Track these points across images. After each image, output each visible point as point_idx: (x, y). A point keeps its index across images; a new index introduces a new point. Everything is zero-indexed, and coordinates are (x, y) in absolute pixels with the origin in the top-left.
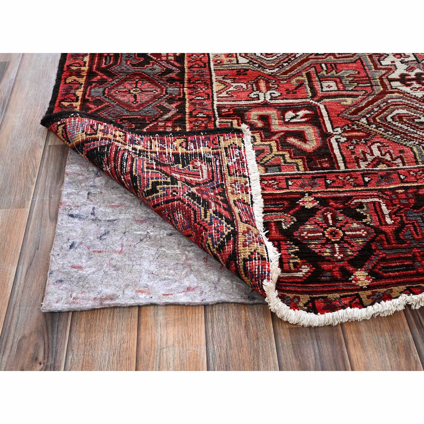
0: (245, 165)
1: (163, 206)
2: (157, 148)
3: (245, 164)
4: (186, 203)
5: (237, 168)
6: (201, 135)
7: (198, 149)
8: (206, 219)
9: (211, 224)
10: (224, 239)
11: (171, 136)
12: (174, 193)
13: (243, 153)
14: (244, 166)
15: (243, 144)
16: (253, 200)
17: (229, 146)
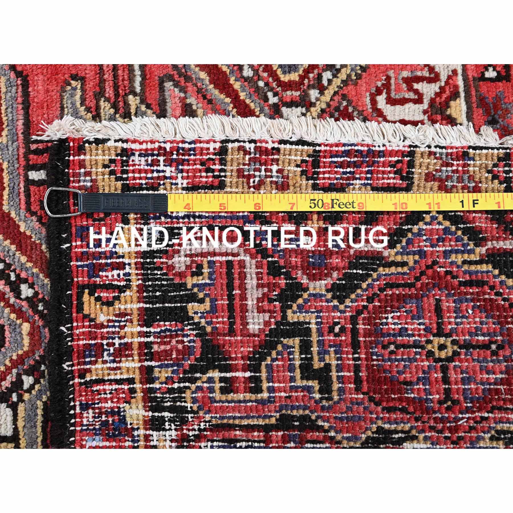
0: (187, 146)
1: (363, 356)
2: (122, 365)
3: (180, 145)
4: (365, 304)
5: (199, 167)
6: (70, 248)
7: (126, 261)
8: (411, 264)
9: (422, 253)
10: (460, 229)
11: (71, 329)
12: (337, 329)
13: (144, 146)
14: (190, 149)
15: (110, 144)
16: (294, 139)
17: (117, 179)
